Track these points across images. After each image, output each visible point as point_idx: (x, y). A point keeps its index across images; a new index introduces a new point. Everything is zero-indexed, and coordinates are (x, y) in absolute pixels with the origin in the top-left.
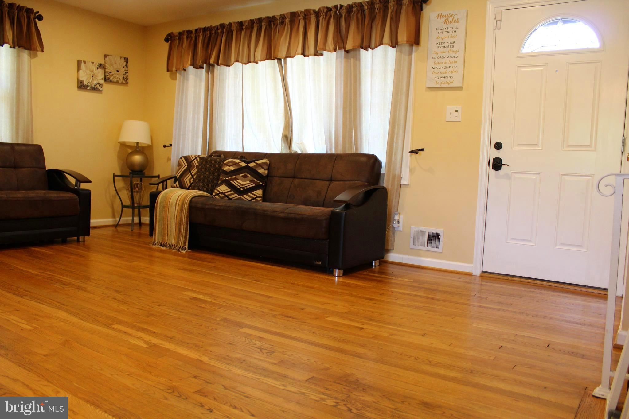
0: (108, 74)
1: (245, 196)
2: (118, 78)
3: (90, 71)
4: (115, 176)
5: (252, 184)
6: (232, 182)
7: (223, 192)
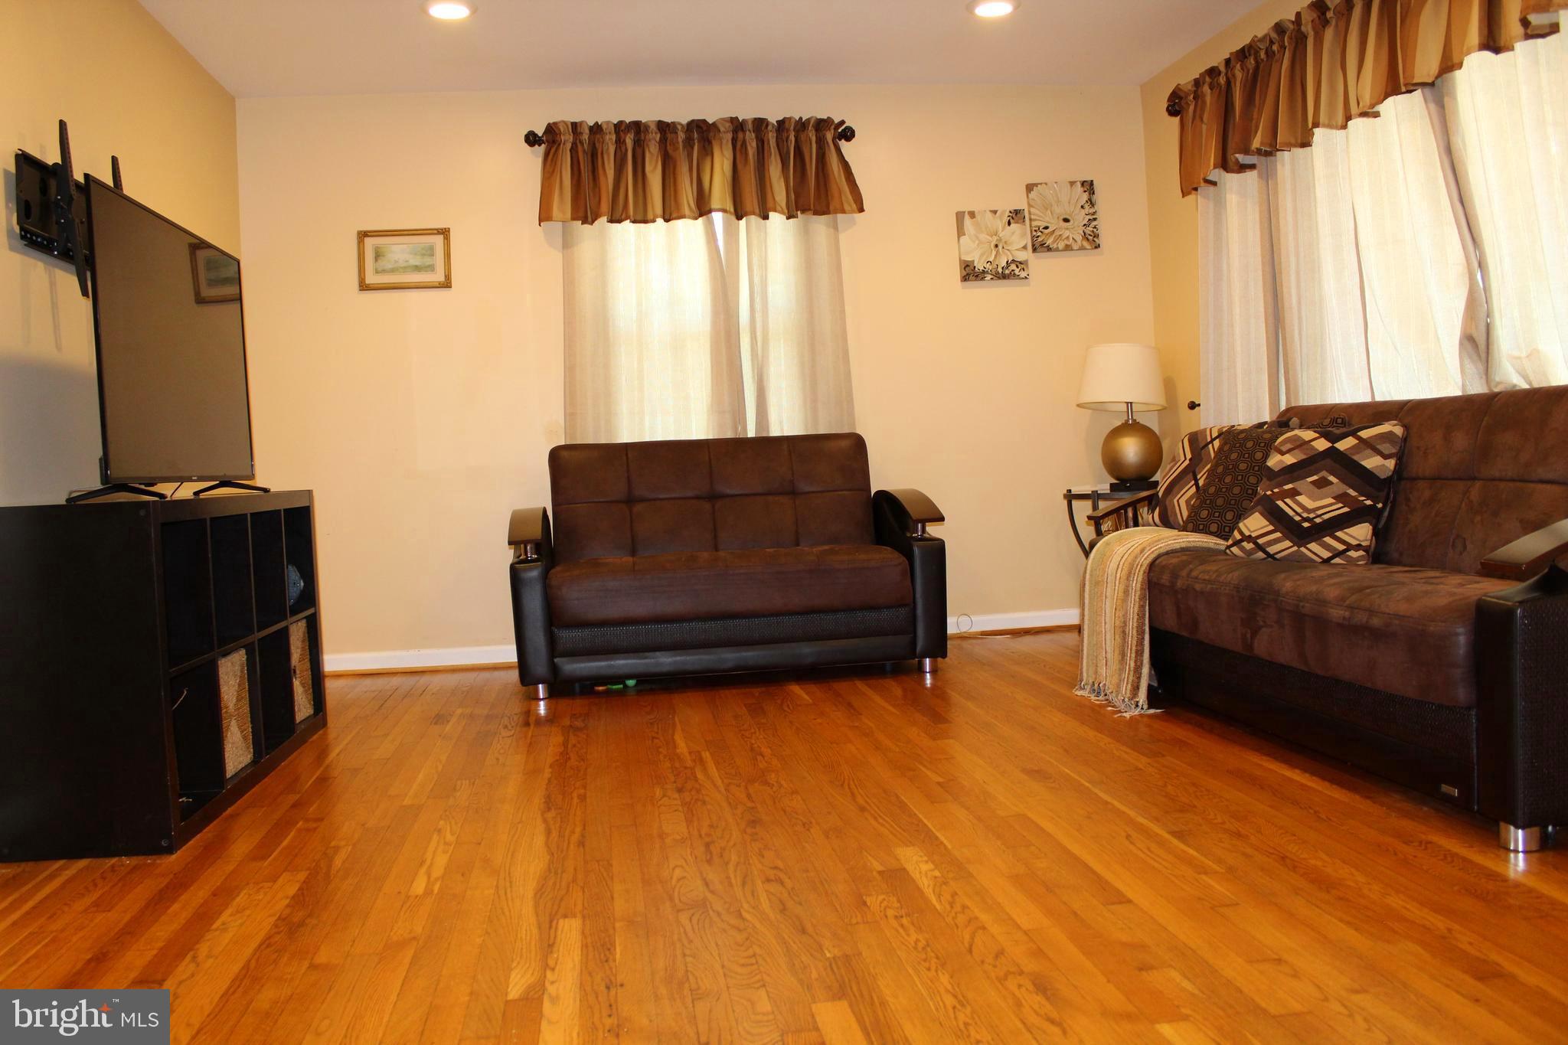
0: (1039, 234)
1: (1313, 546)
2: (1068, 238)
3: (988, 235)
4: (1070, 497)
5: (1341, 505)
6: (1280, 503)
7: (1254, 535)
